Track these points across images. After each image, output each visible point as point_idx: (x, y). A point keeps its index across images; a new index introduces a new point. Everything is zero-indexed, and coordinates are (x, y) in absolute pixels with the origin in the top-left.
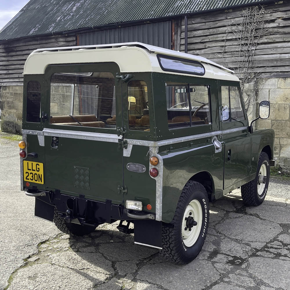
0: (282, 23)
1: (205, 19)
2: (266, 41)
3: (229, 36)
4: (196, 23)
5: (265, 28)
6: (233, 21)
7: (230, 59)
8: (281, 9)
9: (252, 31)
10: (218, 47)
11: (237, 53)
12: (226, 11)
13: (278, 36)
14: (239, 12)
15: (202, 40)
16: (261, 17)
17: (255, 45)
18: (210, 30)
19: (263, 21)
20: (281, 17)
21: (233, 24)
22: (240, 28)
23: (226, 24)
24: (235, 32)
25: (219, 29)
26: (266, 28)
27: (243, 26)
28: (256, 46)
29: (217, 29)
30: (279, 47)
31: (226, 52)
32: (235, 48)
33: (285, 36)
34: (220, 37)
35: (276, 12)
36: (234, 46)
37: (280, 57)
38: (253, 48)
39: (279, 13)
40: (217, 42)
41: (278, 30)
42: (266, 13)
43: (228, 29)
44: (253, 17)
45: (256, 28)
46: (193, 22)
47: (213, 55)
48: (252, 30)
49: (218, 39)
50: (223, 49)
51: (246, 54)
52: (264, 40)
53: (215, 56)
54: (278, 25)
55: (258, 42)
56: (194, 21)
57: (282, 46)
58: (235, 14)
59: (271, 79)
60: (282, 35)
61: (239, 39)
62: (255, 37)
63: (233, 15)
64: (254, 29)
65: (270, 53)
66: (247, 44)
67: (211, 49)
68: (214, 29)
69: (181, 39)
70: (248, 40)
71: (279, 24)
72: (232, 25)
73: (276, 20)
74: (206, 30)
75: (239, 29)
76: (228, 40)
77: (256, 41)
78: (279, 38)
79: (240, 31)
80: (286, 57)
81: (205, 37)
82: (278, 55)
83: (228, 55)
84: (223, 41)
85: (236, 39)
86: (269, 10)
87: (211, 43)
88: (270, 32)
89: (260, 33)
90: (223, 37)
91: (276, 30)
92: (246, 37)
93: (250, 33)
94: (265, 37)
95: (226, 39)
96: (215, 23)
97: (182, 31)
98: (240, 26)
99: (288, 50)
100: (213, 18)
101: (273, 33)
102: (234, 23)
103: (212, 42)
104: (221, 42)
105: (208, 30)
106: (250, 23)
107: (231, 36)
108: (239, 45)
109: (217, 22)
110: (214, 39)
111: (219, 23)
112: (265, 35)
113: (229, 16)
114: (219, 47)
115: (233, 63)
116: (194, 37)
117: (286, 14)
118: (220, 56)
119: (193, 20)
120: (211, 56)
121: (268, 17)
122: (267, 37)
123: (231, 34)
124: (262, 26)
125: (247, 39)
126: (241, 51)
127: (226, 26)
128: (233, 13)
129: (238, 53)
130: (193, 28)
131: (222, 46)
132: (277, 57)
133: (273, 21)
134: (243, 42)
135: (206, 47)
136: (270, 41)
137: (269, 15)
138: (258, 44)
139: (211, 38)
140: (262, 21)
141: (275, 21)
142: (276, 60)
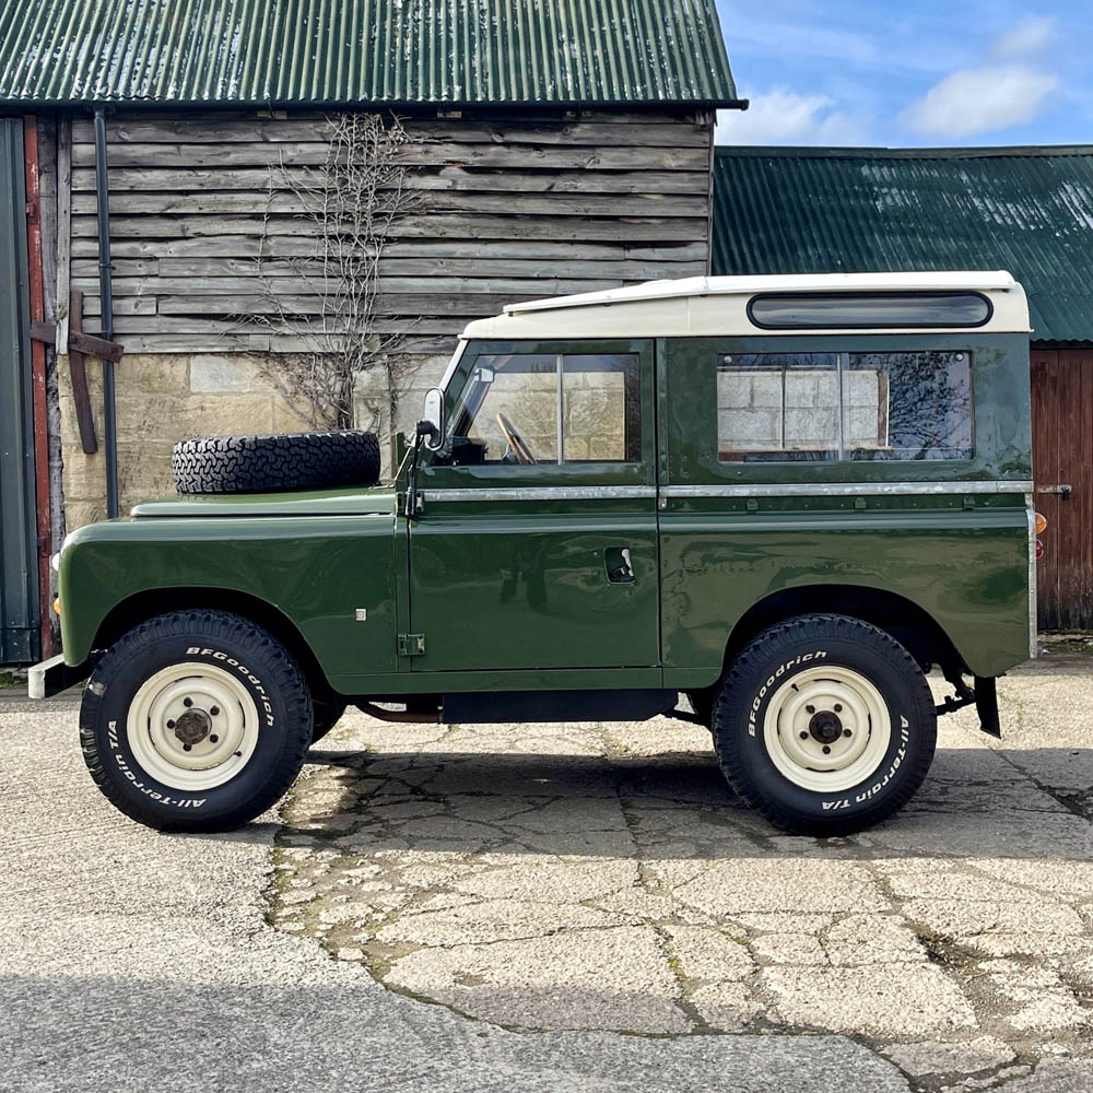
0: (466, 182)
1: (177, 133)
2: (415, 231)
3: (280, 203)
4: (140, 142)
5: (408, 190)
6: (290, 153)
7: (286, 282)
8: (456, 135)
9: (364, 194)
10: (237, 238)
11: (316, 264)
12: (261, 114)
13: (451, 219)
14: (311, 125)
15: (169, 208)
16: (395, 154)
17: (379, 243)
18: (200, 173)
19: (401, 166)
20: (459, 162)
21: (293, 163)
22: (320, 178)
23: (263, 160)
24: (303, 191)
25: (236, 173)
26: (413, 190)
27: (332, 173)
28: (382, 245)
29: (230, 173)
30: (458, 255)
31: (270, 259)
32: (306, 245)
33: (475, 222)
34: (244, 204)
35: (442, 141)
36: (299, 241)
37: (463, 288)
38: (371, 253)
39: (451, 147)
40: (231, 219)
41: (452, 200)
42: (409, 143)
43: (275, 178)
44: (365, 150)
45: (378, 187)
46: (126, 137)
47: (219, 267)
48: (366, 190)
49: (238, 209)
50: (260, 244)
51: (348, 270)
52: (407, 228)
53: (225, 269)
54: (450, 184)
55: (389, 235)
56: (128, 133)
57: (467, 253)
58: (300, 130)
59: (438, 358)
60: (466, 220)
61: (320, 215)
62: (376, 215)
63: (290, 132)
64: (371, 189)
65: (431, 274)
66: (349, 238)
67: (209, 244)
68: (216, 172)
69: (73, 193)
70: (352, 222)
71: (454, 182)
72: (288, 166)
73: (443, 167)
74: (185, 173)
75: (316, 183)
76: (274, 217)
77: (382, 230)
78: (456, 226)
79: (323, 190)
80: (483, 289)
81: (180, 198)
82: (458, 282)
83: (278, 268)
84: (257, 217)
85: (307, 217)
86: (417, 134)
87: (209, 220)
88: (425, 205)
89: (392, 204)
90: (256, 203)
91: (444, 199)
92: (345, 213)
93: (357, 198)
94: (409, 221)
95: (269, 214)
96: (219, 149)
97: (74, 165)
98: (318, 172)
99: (486, 267)
100: (211, 133)
101: (436, 209)
102: (297, 161)
103: (213, 218)
104: (250, 222)
105: (191, 173)
106: (357, 167)
107: (285, 203)
108: (321, 237)
109: (227, 148)
110: (221, 209)
111: (238, 152)
112: (411, 214)
113: (274, 134)
114: (241, 237)
115: (300, 298)
116: (132, 192)
117: (475, 154)
118: (245, 269)
119: (123, 130)
120: (209, 267)
121: (417, 155)
122: (416, 219)
123: (288, 197)
124: (398, 182)
125: (348, 218)
126: (330, 259)
127: (266, 166)
128: (290, 126)
129: (321, 264)
130: (127, 157)
131: (257, 237)
132: (455, 287)
133: (433, 170)
134: (335, 229)
135: (189, 234)
136: (428, 233)
137: (420, 149)
138: (389, 240)
139: (209, 204)
140: (396, 166)
141: (439, 171)
142: (453, 297)
